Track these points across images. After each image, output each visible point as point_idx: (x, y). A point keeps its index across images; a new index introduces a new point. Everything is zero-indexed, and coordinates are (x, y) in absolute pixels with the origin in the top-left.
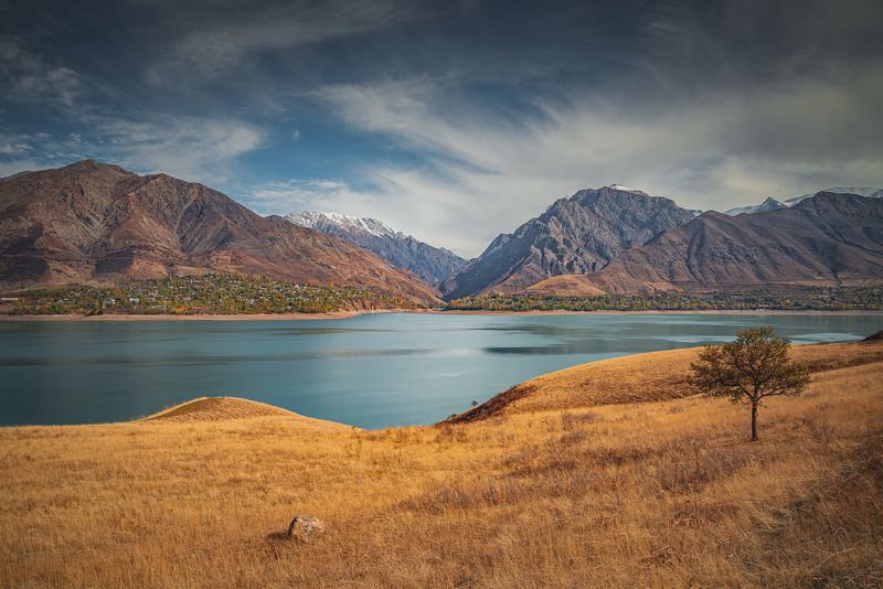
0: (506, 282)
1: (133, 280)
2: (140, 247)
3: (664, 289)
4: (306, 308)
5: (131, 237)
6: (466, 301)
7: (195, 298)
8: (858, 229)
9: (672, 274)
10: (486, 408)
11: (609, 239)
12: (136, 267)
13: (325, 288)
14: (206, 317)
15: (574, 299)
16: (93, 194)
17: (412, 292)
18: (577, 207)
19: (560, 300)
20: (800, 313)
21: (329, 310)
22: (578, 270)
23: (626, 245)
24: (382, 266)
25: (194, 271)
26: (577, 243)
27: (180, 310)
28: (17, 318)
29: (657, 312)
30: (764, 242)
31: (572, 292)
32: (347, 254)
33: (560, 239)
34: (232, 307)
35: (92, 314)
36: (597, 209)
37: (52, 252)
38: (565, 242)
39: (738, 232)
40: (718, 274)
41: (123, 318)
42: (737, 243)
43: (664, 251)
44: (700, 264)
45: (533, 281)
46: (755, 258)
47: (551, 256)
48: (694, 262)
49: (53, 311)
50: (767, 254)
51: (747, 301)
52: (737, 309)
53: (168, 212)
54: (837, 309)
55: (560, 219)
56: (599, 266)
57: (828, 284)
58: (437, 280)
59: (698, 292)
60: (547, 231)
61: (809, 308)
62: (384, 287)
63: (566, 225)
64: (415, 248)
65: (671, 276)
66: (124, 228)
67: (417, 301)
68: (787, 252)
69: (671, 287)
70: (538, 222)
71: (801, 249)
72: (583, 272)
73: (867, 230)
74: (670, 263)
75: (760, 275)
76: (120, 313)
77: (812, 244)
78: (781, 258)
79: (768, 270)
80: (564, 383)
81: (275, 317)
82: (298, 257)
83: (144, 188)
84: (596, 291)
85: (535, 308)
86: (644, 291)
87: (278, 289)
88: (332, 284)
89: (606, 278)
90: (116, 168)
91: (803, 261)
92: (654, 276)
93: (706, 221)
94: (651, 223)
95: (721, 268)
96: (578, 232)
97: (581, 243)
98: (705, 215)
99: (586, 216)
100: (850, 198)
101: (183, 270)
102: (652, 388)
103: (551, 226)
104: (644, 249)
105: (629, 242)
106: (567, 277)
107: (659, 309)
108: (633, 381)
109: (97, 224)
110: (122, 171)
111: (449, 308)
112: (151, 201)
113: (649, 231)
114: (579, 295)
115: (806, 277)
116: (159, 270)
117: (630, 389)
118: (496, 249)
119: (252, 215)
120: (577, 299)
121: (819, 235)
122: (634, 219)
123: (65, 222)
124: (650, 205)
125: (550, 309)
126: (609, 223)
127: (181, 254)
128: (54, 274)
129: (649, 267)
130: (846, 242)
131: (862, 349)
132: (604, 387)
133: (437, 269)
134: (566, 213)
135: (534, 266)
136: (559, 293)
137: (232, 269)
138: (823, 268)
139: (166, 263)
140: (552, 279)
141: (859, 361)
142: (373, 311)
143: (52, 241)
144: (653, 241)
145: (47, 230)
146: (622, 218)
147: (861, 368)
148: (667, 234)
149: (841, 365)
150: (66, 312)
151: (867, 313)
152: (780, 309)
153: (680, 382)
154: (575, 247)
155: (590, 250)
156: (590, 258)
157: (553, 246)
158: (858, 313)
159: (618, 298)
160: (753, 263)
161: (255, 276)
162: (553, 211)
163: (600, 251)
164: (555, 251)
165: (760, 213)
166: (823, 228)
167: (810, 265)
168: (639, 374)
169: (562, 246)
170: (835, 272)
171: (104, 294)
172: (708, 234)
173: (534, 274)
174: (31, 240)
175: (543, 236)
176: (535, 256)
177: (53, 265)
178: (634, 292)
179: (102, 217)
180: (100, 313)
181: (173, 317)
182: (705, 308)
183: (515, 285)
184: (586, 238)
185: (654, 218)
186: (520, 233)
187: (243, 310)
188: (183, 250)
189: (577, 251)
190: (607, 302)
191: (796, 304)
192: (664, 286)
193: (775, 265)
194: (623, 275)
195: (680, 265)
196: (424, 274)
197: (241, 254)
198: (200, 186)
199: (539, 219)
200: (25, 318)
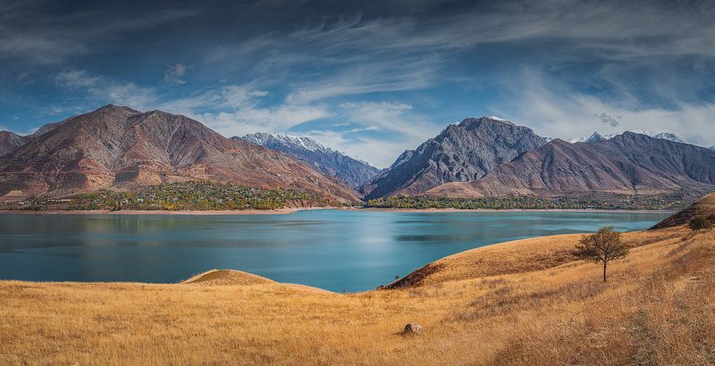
0: (411, 187)
1: (139, 186)
2: (143, 163)
3: (525, 194)
4: (260, 206)
5: (137, 156)
6: (380, 201)
7: (180, 198)
8: (648, 158)
9: (531, 183)
10: (408, 280)
11: (487, 156)
12: (141, 177)
13: (274, 191)
14: (188, 212)
15: (461, 200)
16: (112, 127)
17: (339, 194)
18: (464, 131)
19: (451, 200)
20: (613, 211)
21: (277, 207)
22: (464, 178)
23: (499, 161)
24: (316, 174)
25: (180, 179)
26: (464, 158)
27: (171, 207)
28: (70, 212)
29: (520, 210)
30: (592, 162)
31: (460, 195)
32: (289, 165)
33: (451, 155)
34: (207, 205)
35: (114, 210)
36: (478, 134)
37: (89, 169)
38: (455, 157)
39: (575, 155)
40: (562, 184)
41: (134, 212)
42: (575, 162)
43: (525, 166)
44: (550, 177)
45: (430, 186)
46: (586, 173)
47: (444, 167)
48: (546, 174)
49: (91, 207)
50: (593, 171)
51: (581, 203)
52: (574, 208)
53: (161, 137)
54: (635, 209)
55: (451, 140)
56: (479, 176)
57: (630, 192)
58: (357, 185)
59: (549, 196)
60: (441, 148)
61: (619, 208)
62: (318, 190)
63: (455, 144)
64: (340, 161)
65: (531, 185)
66: (133, 150)
67: (342, 200)
68: (606, 170)
69: (530, 192)
70: (434, 142)
71: (614, 169)
72: (468, 180)
73: (652, 159)
74: (530, 175)
75: (589, 185)
76: (132, 209)
77: (621, 165)
78: (602, 174)
79: (594, 182)
80: (464, 262)
81: (237, 212)
82: (254, 167)
83: (145, 121)
84: (477, 194)
85: (432, 206)
86: (511, 195)
87: (239, 191)
88: (278, 188)
89: (484, 185)
90: (126, 108)
91: (615, 177)
92: (519, 183)
93: (555, 146)
94: (517, 145)
95: (564, 180)
96: (464, 150)
97: (466, 158)
98: (555, 142)
99: (471, 138)
100: (643, 137)
101: (172, 179)
102: (525, 264)
103: (445, 145)
104: (511, 164)
105: (501, 159)
106: (456, 184)
107: (521, 208)
108: (512, 259)
109: (116, 148)
110: (131, 110)
111: (366, 206)
112: (150, 130)
113: (516, 151)
114: (464, 197)
115: (617, 188)
116: (156, 179)
117: (511, 264)
118: (402, 161)
119: (219, 137)
120: (463, 200)
121: (626, 160)
122: (505, 141)
123: (96, 148)
124: (516, 132)
125: (443, 207)
126: (487, 144)
127: (171, 167)
128: (91, 183)
129: (515, 177)
130: (640, 166)
131: (648, 235)
132: (492, 264)
133: (358, 177)
134: (456, 136)
135: (431, 175)
136: (450, 195)
137: (206, 177)
138: (627, 182)
139: (160, 174)
140: (444, 185)
141: (648, 242)
142: (310, 209)
143: (89, 162)
144: (518, 159)
145: (86, 154)
146: (496, 140)
147: (649, 246)
148: (528, 154)
149: (638, 245)
150: (98, 208)
151: (652, 212)
152: (601, 208)
153: (543, 259)
154: (462, 161)
155: (473, 163)
156: (472, 169)
157: (446, 160)
158: (646, 211)
159: (493, 199)
160: (585, 177)
161: (222, 182)
162: (446, 134)
163: (480, 165)
164: (447, 164)
165: (589, 143)
166: (627, 155)
167: (619, 180)
168: (516, 254)
169: (452, 160)
170: (634, 184)
171: (121, 196)
172: (556, 155)
173: (431, 180)
174: (77, 162)
175: (439, 152)
176: (432, 168)
177: (90, 177)
178: (504, 196)
179: (118, 143)
180: (119, 209)
181: (166, 212)
182: (553, 208)
183: (417, 189)
184: (470, 155)
185: (518, 141)
186: (421, 150)
187: (214, 207)
188: (172, 164)
189: (464, 164)
190: (485, 202)
191: (611, 206)
192: (525, 191)
193: (598, 179)
194: (497, 183)
195: (536, 177)
196: (347, 180)
197: (212, 166)
198: (183, 118)
199: (435, 139)
200: (75, 212)
